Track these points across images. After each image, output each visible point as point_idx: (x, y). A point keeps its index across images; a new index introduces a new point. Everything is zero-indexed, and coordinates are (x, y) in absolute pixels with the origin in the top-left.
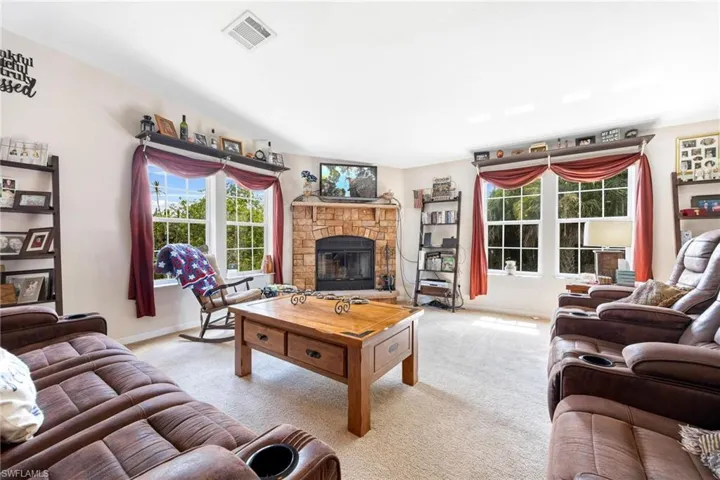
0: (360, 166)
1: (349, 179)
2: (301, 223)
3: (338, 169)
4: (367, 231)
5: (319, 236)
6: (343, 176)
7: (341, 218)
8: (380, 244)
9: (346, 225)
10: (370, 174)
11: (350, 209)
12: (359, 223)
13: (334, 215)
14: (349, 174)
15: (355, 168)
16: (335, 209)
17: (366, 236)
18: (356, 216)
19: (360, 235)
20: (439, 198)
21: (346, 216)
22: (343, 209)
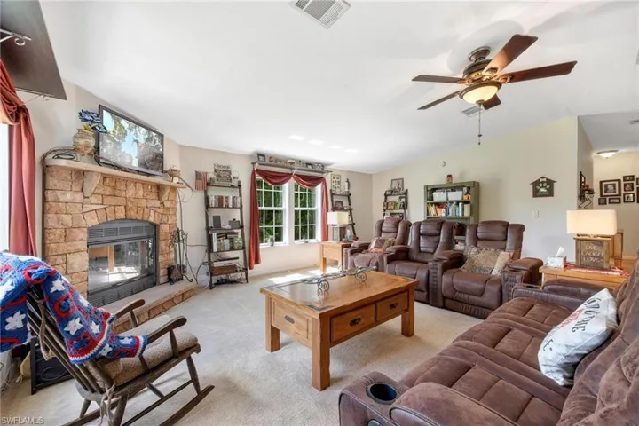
0: (149, 129)
1: (137, 141)
2: (62, 199)
3: (124, 122)
4: (152, 213)
5: (92, 221)
6: (130, 136)
7: (123, 194)
8: (164, 228)
9: (130, 205)
10: (157, 143)
11: (136, 182)
12: (143, 203)
13: (114, 188)
14: (137, 136)
15: (143, 129)
16: (117, 179)
17: (151, 220)
18: (141, 193)
19: (146, 219)
20: (221, 184)
21: (131, 192)
22: (126, 180)
